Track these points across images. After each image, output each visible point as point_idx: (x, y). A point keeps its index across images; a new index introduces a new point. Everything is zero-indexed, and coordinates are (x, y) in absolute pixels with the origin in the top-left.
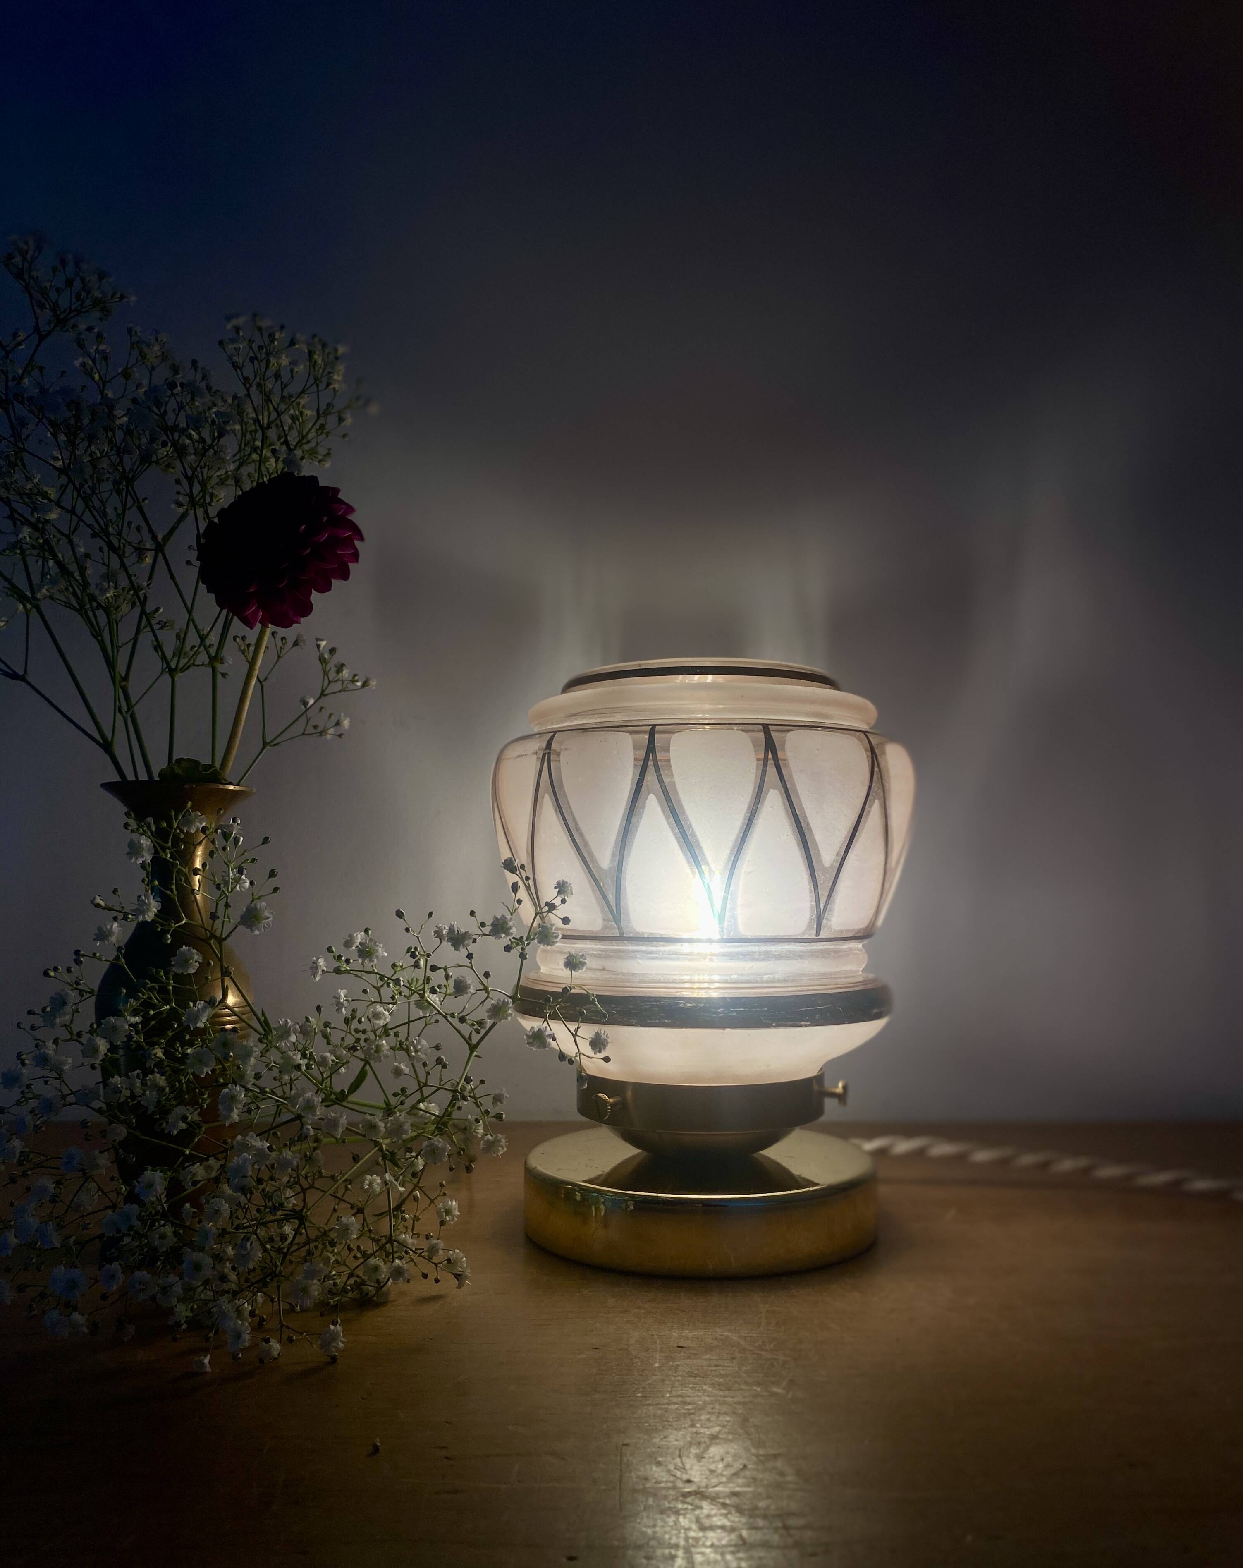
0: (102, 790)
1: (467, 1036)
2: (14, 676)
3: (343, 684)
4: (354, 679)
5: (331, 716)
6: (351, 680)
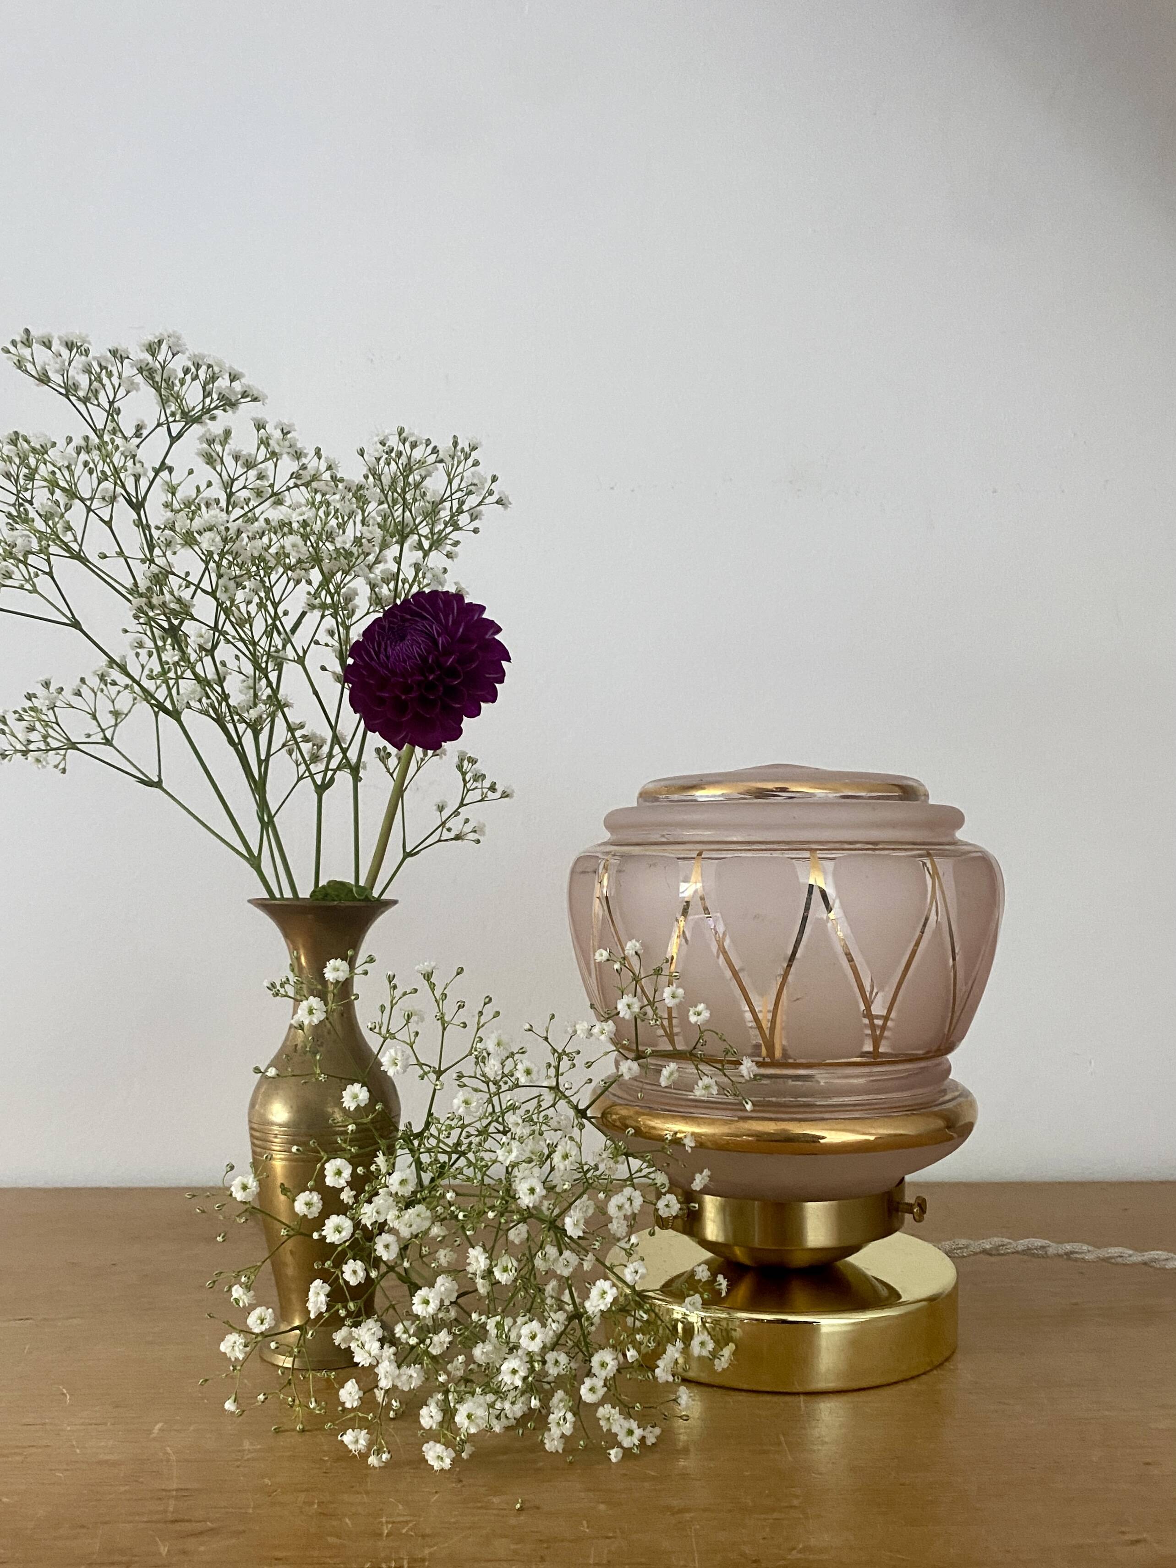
0: (252, 909)
2: (149, 783)
3: (483, 793)
4: (493, 788)
5: (467, 821)
6: (489, 789)
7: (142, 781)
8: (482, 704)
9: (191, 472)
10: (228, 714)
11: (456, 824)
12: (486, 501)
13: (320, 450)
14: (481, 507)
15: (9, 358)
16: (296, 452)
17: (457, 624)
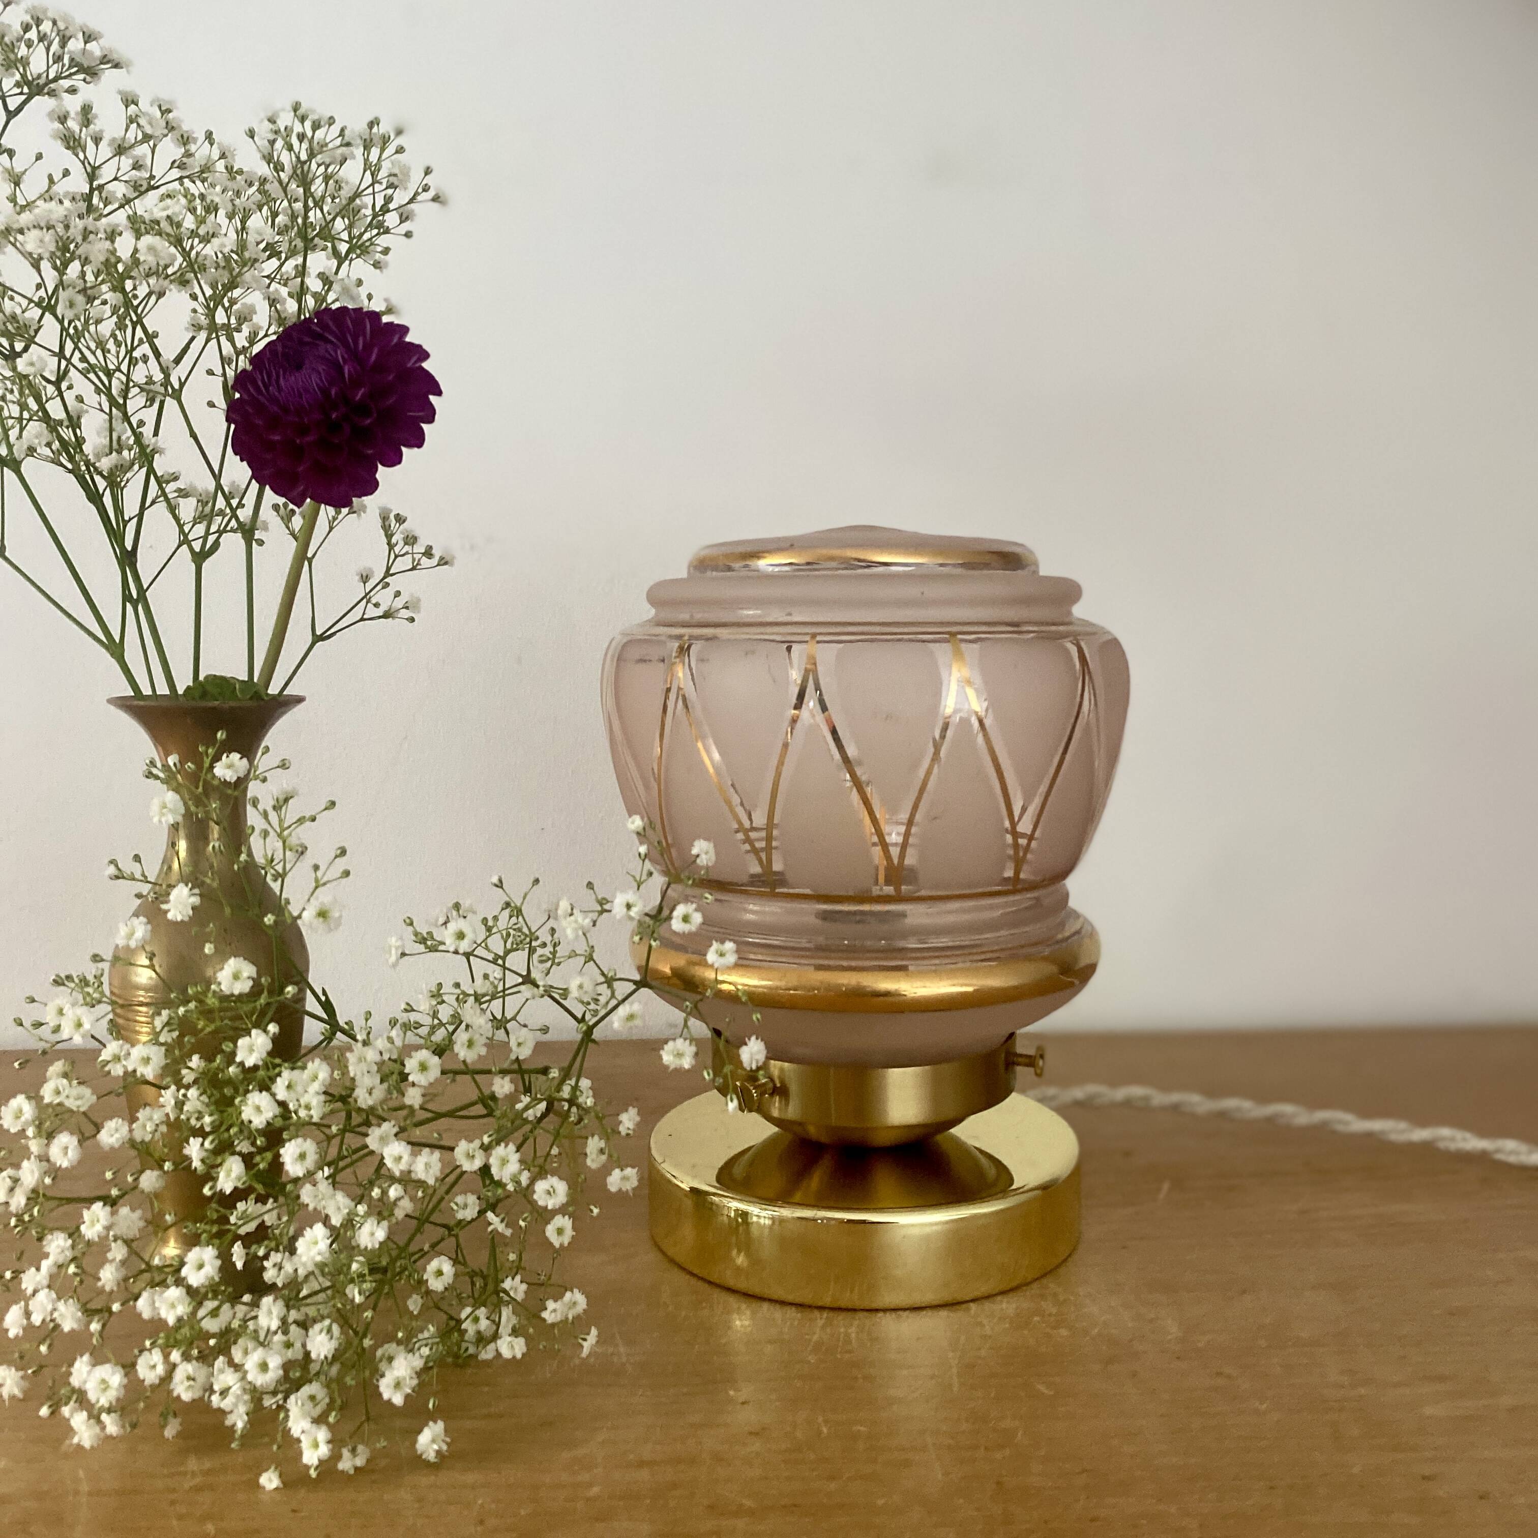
1: (578, 1017)
3: (414, 560)
4: (428, 553)
5: (398, 594)
6: (424, 554)
8: (404, 449)
9: (39, 157)
11: (384, 598)
12: (419, 198)
13: (211, 133)
14: (412, 206)
16: (182, 136)
17: (368, 347)
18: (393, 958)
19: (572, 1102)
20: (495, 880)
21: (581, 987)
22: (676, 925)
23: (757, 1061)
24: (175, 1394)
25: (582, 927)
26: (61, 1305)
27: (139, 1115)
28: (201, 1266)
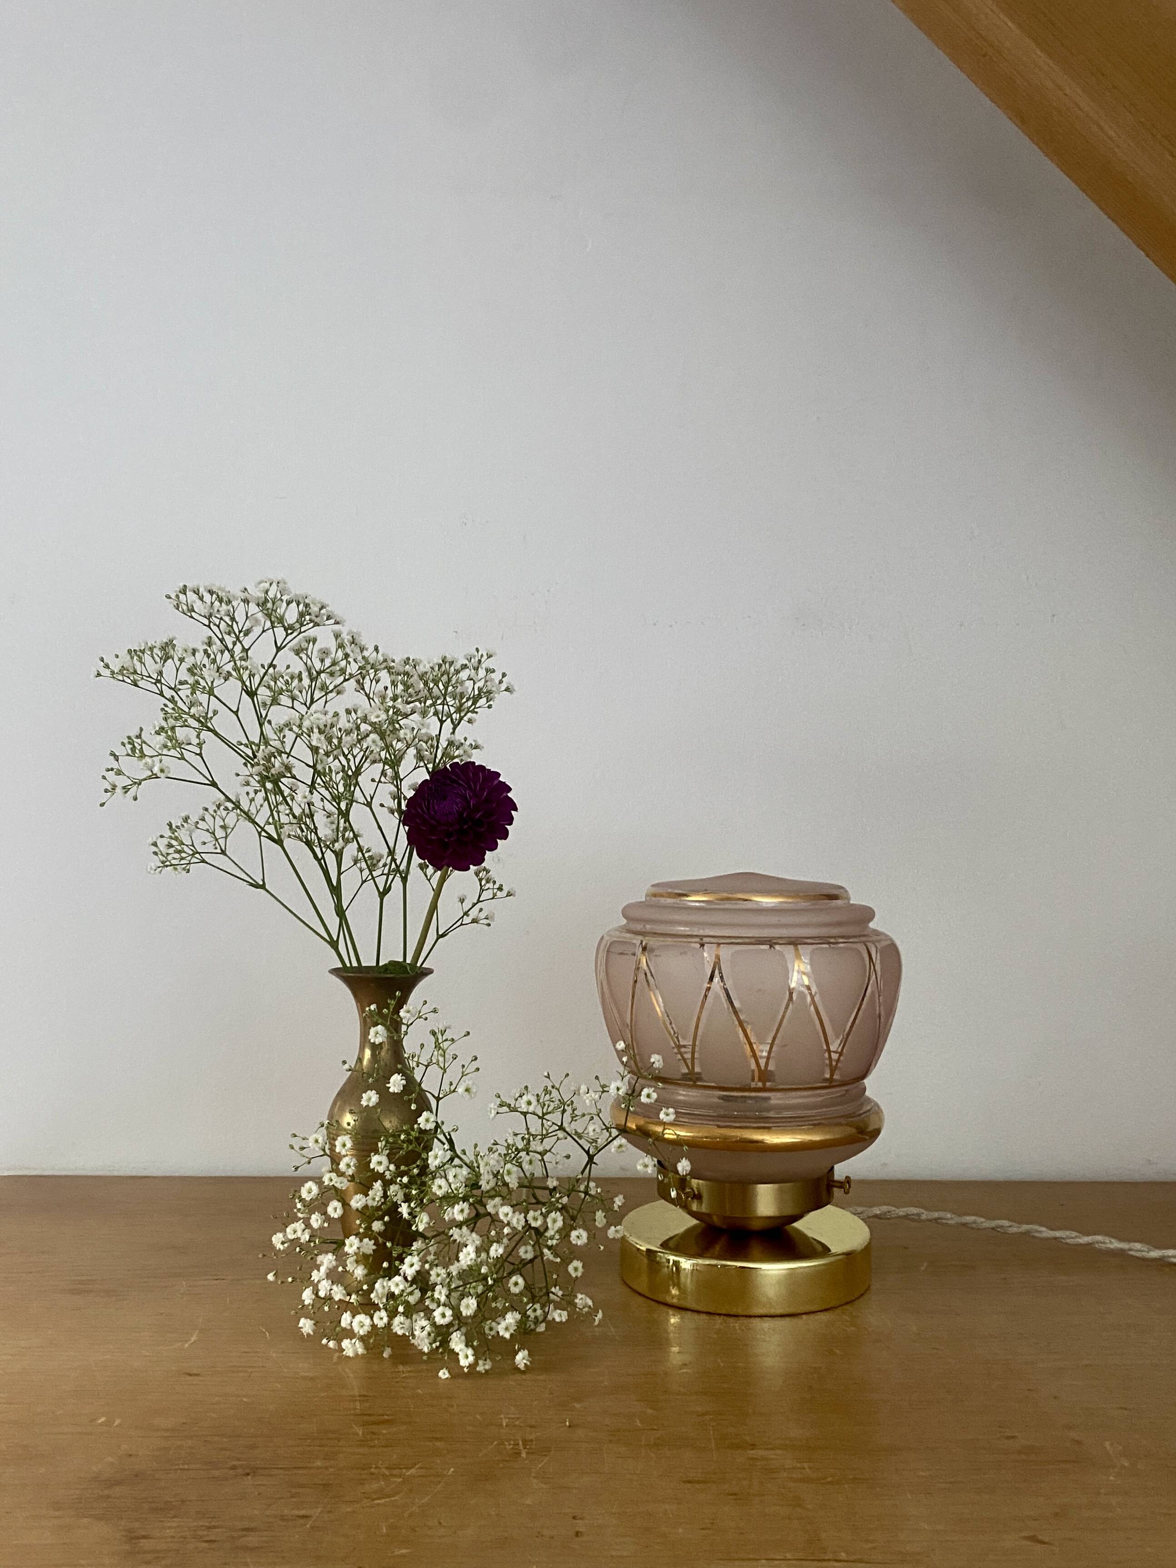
0: (331, 975)
1: (587, 1149)
2: (257, 886)
3: (494, 893)
4: (501, 890)
5: (482, 911)
6: (498, 889)
7: (251, 885)
8: (498, 841)
9: (288, 667)
10: (316, 841)
11: (474, 913)
12: (498, 689)
13: (378, 647)
15: (170, 603)
16: (361, 648)
18: (493, 1115)
19: (586, 1193)
20: (546, 1074)
21: (594, 1130)
22: (644, 1099)
23: (686, 1171)
24: (394, 1331)
25: (594, 1100)
26: (334, 1287)
27: (370, 1193)
28: (412, 1265)
